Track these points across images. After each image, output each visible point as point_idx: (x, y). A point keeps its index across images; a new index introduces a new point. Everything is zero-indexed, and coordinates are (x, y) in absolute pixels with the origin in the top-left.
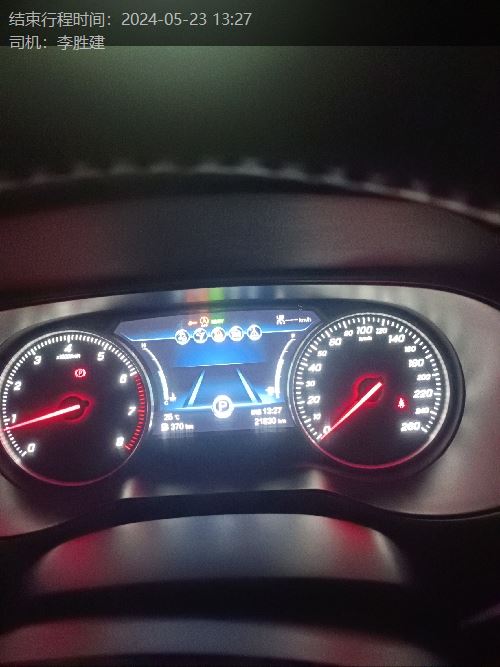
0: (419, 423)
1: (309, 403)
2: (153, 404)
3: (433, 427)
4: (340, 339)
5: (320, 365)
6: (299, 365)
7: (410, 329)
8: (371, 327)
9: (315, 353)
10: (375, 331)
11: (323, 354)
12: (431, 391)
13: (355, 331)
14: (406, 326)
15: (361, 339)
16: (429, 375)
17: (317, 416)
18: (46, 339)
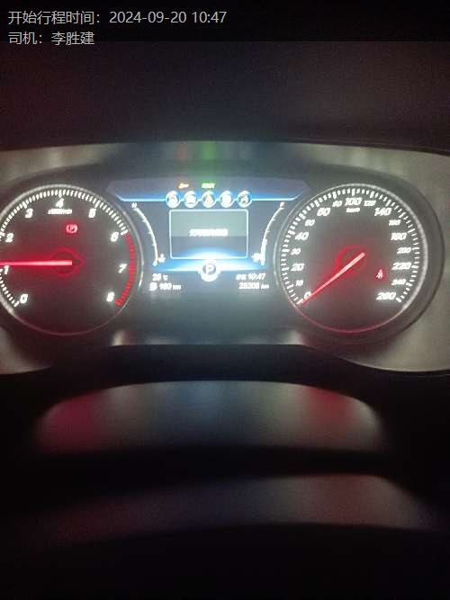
0: (395, 294)
1: (293, 269)
3: (407, 297)
4: (329, 209)
5: (307, 234)
6: (287, 234)
7: (397, 203)
8: (360, 199)
9: (303, 222)
10: (363, 203)
11: (310, 223)
12: (410, 264)
13: (344, 202)
14: (393, 200)
15: (349, 210)
16: (410, 249)
17: (300, 283)
18: (38, 192)
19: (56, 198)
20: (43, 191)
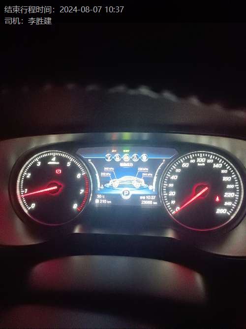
0: (226, 210)
1: (169, 195)
2: (92, 189)
3: (233, 212)
4: (188, 164)
5: (177, 176)
6: (166, 175)
7: (225, 161)
8: (205, 159)
9: (175, 170)
10: (206, 161)
11: (178, 170)
12: (234, 194)
13: (196, 160)
14: (223, 160)
15: (199, 164)
16: (233, 186)
17: (173, 202)
18: (43, 154)
19: (52, 157)
20: (46, 153)
